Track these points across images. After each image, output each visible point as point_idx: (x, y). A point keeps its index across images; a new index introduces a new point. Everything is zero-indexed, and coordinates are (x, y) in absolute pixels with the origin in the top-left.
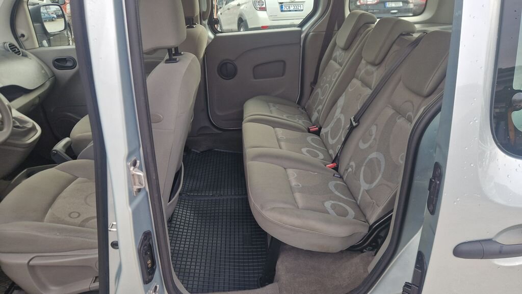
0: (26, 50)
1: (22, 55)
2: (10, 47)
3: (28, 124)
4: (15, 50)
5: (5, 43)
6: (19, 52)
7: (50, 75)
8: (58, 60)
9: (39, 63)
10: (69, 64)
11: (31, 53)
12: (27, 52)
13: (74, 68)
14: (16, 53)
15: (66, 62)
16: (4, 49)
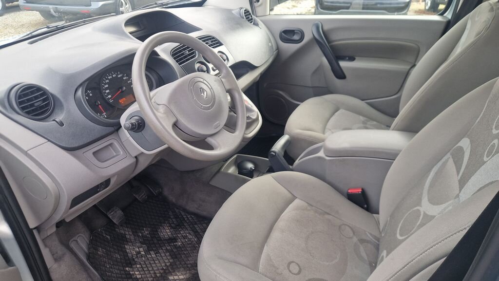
0: (257, 16)
1: (254, 24)
2: (245, 13)
3: (253, 113)
4: (249, 18)
5: (241, 8)
6: (252, 19)
7: (275, 48)
8: (286, 32)
9: (267, 34)
10: (296, 37)
11: (261, 21)
12: (258, 19)
13: (301, 42)
14: (249, 21)
15: (294, 35)
16: (239, 16)
